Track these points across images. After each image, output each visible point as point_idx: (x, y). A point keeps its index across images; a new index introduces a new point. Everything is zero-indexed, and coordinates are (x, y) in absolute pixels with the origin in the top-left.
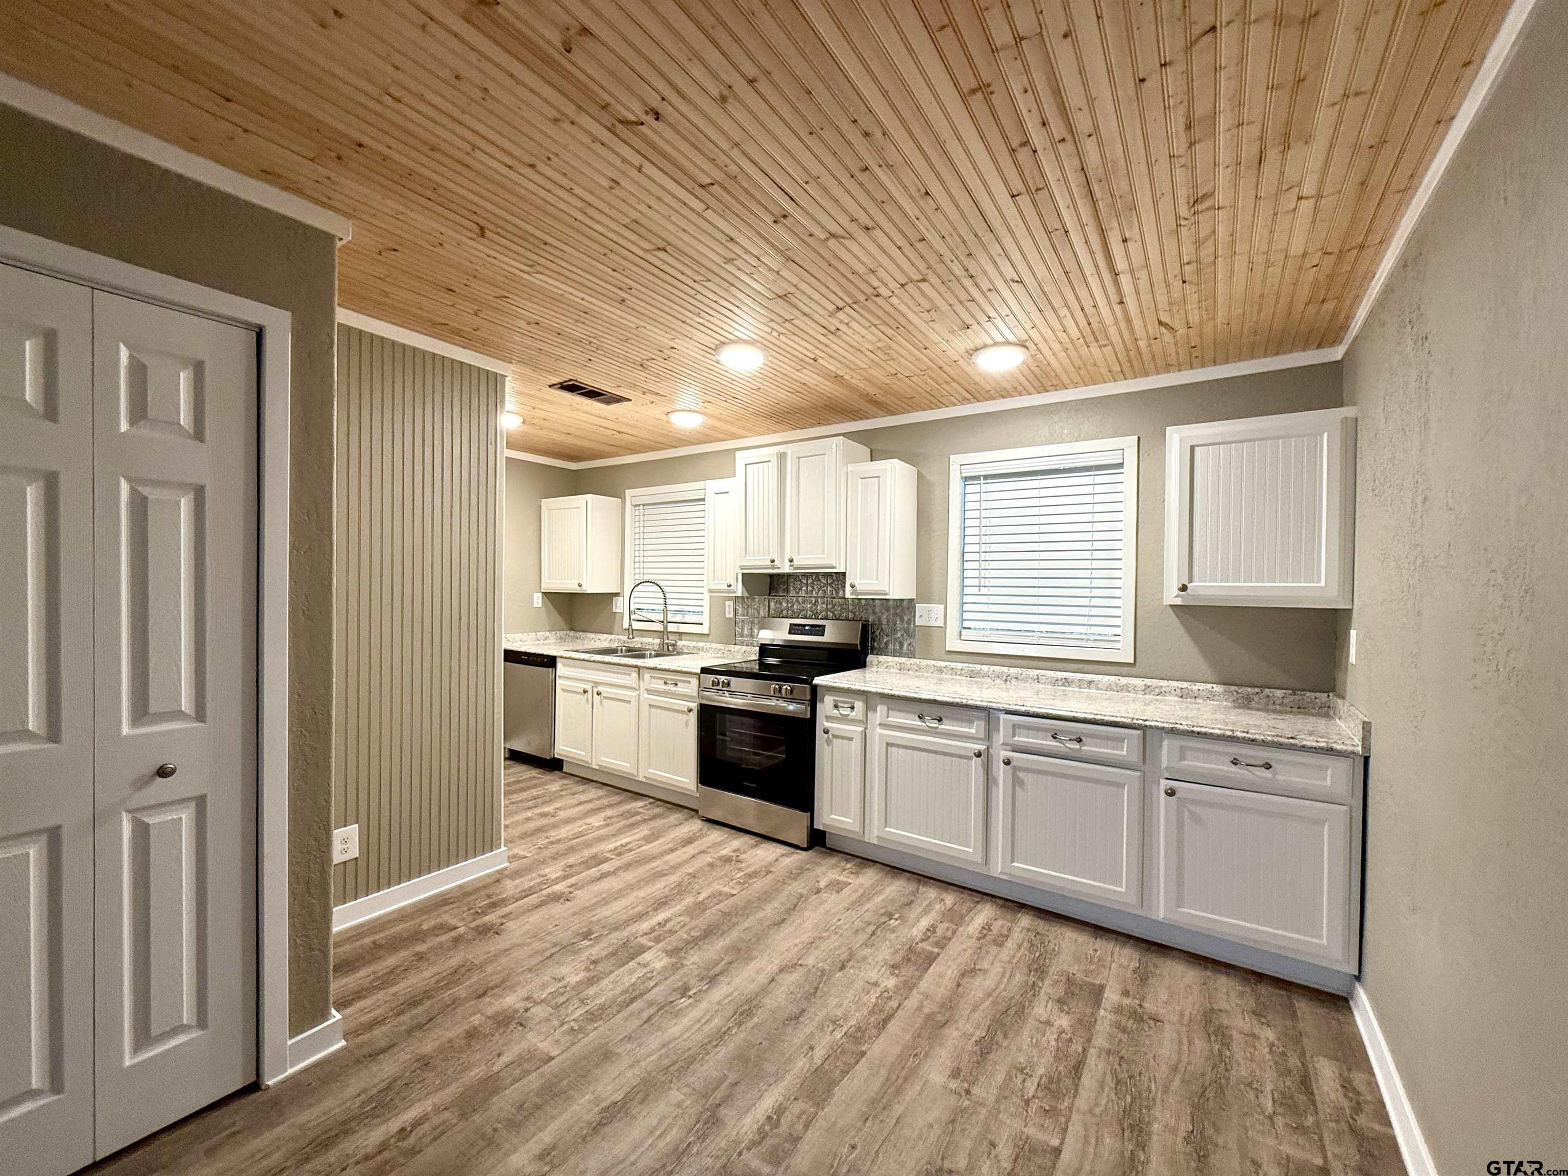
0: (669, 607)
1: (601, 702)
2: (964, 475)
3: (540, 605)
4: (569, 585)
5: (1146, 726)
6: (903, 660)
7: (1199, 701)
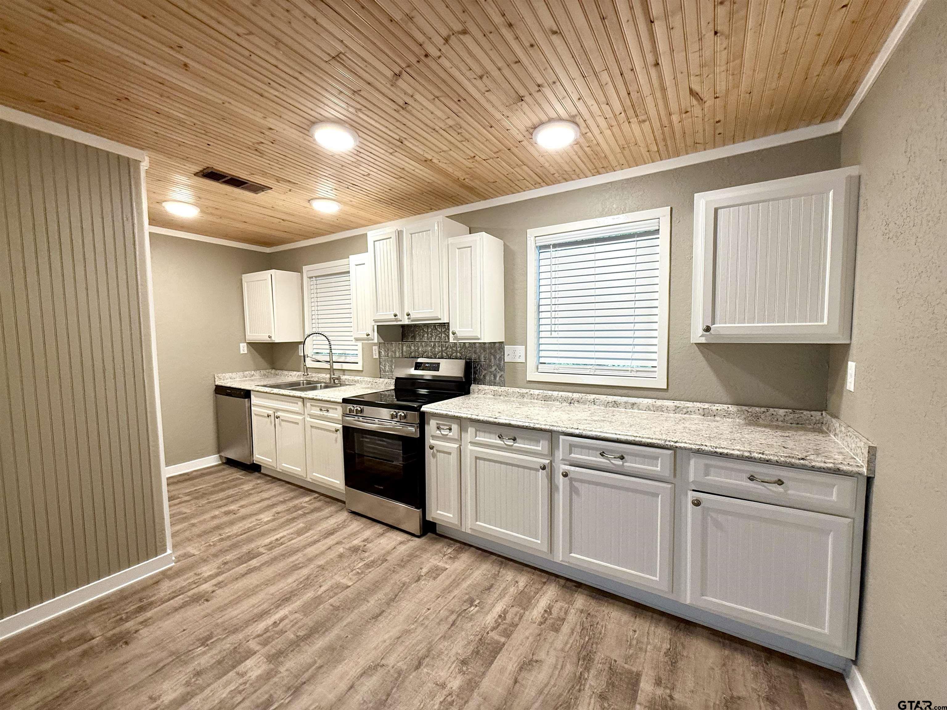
0: (333, 351)
1: (280, 424)
2: (538, 244)
3: (246, 352)
4: (262, 337)
5: (677, 447)
6: (496, 388)
7: (717, 418)
